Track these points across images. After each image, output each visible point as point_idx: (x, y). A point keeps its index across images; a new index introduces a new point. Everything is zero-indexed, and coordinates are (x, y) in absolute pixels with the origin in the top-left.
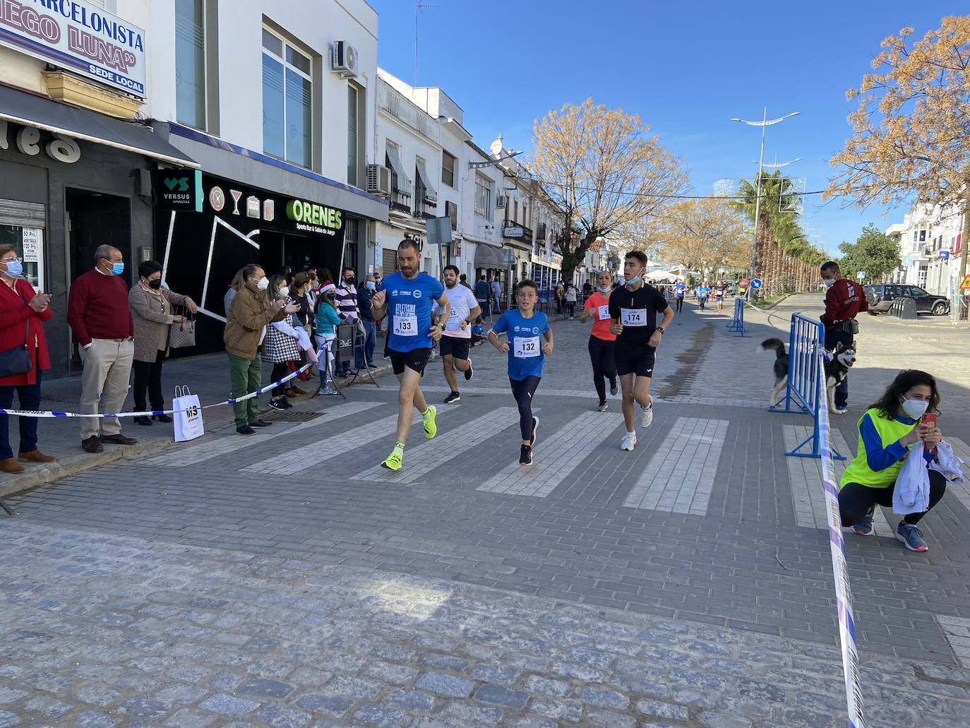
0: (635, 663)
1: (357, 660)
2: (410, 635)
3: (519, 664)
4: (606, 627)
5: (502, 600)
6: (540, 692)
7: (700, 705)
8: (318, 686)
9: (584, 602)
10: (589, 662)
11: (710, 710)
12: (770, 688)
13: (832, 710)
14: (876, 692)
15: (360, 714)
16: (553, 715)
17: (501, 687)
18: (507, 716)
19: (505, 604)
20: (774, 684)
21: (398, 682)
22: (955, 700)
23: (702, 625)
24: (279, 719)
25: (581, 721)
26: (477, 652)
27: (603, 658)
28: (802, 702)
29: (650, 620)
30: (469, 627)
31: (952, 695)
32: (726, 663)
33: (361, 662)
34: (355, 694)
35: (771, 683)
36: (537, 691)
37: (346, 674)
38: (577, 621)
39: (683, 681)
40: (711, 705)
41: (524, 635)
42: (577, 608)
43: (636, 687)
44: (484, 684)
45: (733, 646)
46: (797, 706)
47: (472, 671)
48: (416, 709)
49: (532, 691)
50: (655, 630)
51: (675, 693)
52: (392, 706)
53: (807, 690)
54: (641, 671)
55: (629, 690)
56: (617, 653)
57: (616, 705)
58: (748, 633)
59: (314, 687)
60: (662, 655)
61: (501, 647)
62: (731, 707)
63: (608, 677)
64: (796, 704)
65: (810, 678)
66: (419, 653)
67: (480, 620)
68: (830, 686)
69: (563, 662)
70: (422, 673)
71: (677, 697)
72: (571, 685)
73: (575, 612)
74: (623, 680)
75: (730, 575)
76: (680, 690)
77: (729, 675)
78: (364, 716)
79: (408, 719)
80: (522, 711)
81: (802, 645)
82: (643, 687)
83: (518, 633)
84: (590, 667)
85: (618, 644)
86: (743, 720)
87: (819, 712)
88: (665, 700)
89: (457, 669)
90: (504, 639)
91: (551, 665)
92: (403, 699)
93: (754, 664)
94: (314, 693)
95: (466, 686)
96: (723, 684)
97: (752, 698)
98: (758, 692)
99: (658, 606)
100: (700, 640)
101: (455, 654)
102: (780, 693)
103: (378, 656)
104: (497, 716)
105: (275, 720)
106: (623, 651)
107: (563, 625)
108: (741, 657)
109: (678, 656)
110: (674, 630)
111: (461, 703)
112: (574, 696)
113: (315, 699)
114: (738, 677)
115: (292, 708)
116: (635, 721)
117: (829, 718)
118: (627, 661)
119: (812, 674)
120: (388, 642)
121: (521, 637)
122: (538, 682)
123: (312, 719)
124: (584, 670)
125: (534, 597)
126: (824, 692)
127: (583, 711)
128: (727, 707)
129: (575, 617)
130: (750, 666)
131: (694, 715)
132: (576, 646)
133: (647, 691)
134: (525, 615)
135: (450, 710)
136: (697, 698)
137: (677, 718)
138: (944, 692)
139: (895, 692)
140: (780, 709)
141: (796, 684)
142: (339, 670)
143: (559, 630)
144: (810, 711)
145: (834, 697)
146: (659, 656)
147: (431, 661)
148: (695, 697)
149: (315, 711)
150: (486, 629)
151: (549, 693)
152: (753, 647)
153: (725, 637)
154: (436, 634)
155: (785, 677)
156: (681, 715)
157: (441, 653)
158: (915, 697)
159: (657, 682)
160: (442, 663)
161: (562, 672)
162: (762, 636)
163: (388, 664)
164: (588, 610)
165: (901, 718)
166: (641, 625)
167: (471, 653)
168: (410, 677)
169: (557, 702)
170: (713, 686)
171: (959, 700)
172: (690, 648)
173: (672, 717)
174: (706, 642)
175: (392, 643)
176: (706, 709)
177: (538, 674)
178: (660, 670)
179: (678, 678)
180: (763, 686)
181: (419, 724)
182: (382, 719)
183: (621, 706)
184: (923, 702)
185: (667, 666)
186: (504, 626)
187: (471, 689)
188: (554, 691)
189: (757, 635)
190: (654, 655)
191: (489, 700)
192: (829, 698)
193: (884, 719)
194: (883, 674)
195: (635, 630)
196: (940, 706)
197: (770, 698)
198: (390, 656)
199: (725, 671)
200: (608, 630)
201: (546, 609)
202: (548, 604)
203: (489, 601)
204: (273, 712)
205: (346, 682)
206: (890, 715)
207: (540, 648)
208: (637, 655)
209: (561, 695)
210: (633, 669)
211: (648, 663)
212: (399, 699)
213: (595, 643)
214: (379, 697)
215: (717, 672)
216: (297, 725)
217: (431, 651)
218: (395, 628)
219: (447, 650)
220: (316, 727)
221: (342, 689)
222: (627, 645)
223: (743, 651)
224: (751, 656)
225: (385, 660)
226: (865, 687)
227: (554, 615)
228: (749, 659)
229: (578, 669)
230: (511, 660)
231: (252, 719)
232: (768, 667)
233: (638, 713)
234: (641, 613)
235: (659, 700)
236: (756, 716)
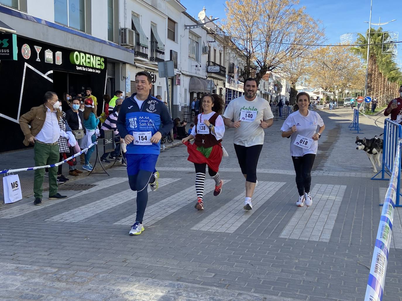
5: (206, 292)
9: (254, 292)
19: (208, 294)
42: (251, 296)
99: (298, 293)
125: (225, 290)
134: (220, 300)
164: (257, 297)
201: (232, 296)
202: (233, 294)
203: (198, 293)
227: (236, 300)
234: (288, 298)
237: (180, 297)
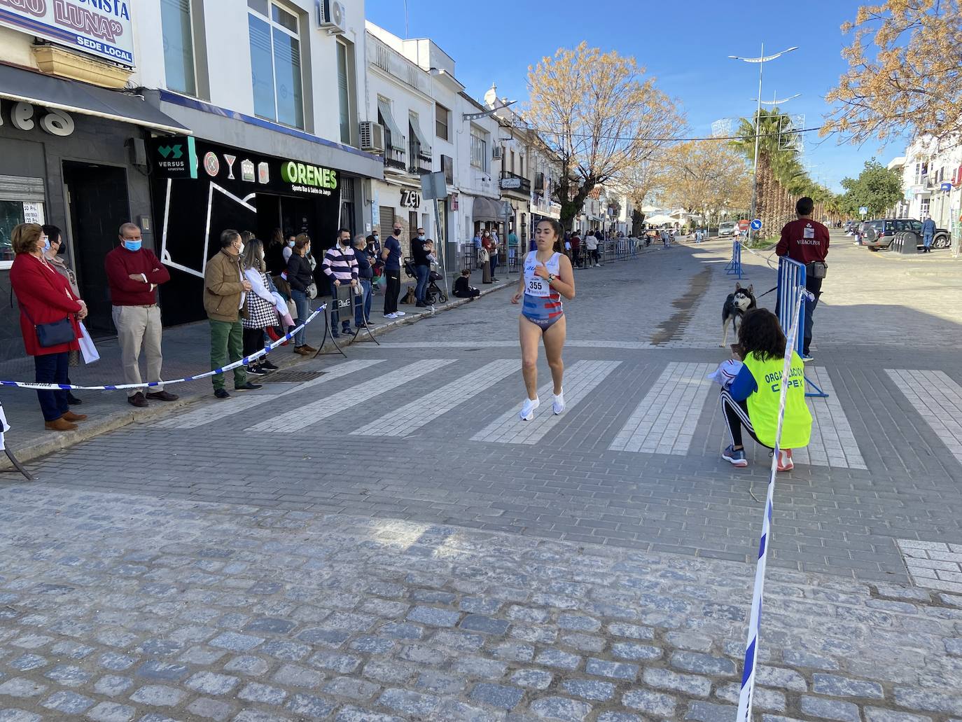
0: (608, 591)
2: (403, 574)
3: (502, 596)
4: (584, 561)
5: (489, 539)
6: (520, 620)
7: (666, 626)
8: (318, 622)
9: (565, 539)
10: (567, 592)
11: (675, 630)
12: (732, 609)
13: (788, 627)
14: (831, 610)
15: (355, 645)
16: (530, 639)
17: (485, 617)
18: (489, 641)
19: (491, 544)
20: (737, 605)
21: (391, 615)
22: (904, 615)
23: (673, 555)
24: (282, 651)
25: (556, 643)
26: (463, 587)
27: (579, 588)
29: (626, 553)
30: (457, 565)
31: (902, 610)
32: (692, 588)
33: (357, 599)
34: (351, 627)
35: (733, 605)
36: (517, 618)
37: (343, 610)
38: (557, 557)
39: (652, 606)
40: (676, 626)
41: (508, 570)
42: (559, 545)
43: (608, 612)
44: (469, 615)
45: (700, 573)
47: (458, 603)
48: (407, 638)
49: (513, 619)
50: (630, 562)
51: (644, 616)
52: (385, 636)
53: (766, 610)
54: (614, 598)
55: (601, 615)
56: (593, 583)
57: (588, 629)
58: (715, 561)
59: (314, 623)
60: (634, 583)
61: (486, 581)
62: (694, 627)
63: (583, 604)
65: (770, 599)
66: (411, 589)
67: (468, 558)
68: (788, 606)
69: (543, 592)
70: (413, 607)
71: (645, 619)
72: (548, 612)
73: (556, 549)
74: (596, 607)
75: (705, 509)
76: (648, 613)
77: (695, 599)
78: (359, 646)
79: (399, 647)
80: (503, 637)
82: (615, 612)
83: (502, 568)
84: (567, 596)
85: (595, 575)
86: (705, 638)
87: (777, 629)
88: (635, 624)
89: (444, 603)
90: (489, 575)
91: (531, 596)
92: (395, 630)
93: (719, 589)
94: (314, 628)
95: (452, 617)
96: (689, 607)
97: (714, 619)
98: (721, 613)
99: (634, 540)
100: (670, 569)
101: (444, 589)
102: (740, 613)
103: (373, 594)
104: (479, 642)
105: (278, 653)
107: (545, 560)
108: (708, 583)
109: (649, 584)
110: (647, 561)
111: (447, 632)
112: (551, 622)
113: (315, 633)
114: (703, 601)
115: (293, 642)
116: (605, 641)
117: (785, 634)
118: (601, 590)
119: (772, 596)
120: (382, 581)
121: (505, 573)
122: (519, 611)
123: (312, 650)
124: (561, 600)
125: (519, 537)
126: (782, 612)
127: (558, 634)
128: (690, 627)
129: (556, 553)
130: (715, 590)
131: (659, 635)
132: (555, 579)
133: (618, 615)
134: (509, 553)
135: (437, 638)
136: (663, 620)
137: (644, 637)
138: (895, 608)
139: (849, 610)
140: (740, 628)
142: (337, 607)
143: (540, 565)
144: (767, 629)
145: (791, 616)
146: (631, 584)
147: (421, 597)
148: (662, 619)
149: (314, 643)
150: (474, 566)
151: (528, 620)
152: (719, 574)
153: (694, 565)
154: (426, 572)
155: (746, 599)
156: (648, 635)
157: (430, 588)
158: (867, 614)
159: (628, 607)
160: (431, 597)
161: (541, 602)
162: (730, 563)
163: (382, 600)
164: (568, 546)
165: (852, 633)
167: (458, 588)
168: (401, 611)
169: (535, 628)
170: (679, 609)
171: (908, 615)
172: (660, 576)
173: (638, 637)
174: (676, 570)
175: (386, 581)
176: (671, 630)
177: (518, 604)
178: (631, 596)
179: (647, 603)
180: (725, 608)
181: (409, 651)
182: (375, 648)
183: (593, 629)
184: (874, 618)
185: (638, 593)
186: (490, 563)
187: (457, 618)
188: (532, 618)
189: (724, 563)
190: (627, 584)
191: (473, 628)
192: (786, 617)
193: (836, 634)
194: (840, 595)
195: (611, 563)
196: (889, 621)
197: (731, 618)
198: (383, 593)
199: (691, 596)
200: (585, 563)
201: (529, 546)
202: (532, 542)
204: (278, 646)
205: (343, 617)
206: (841, 631)
207: (522, 580)
208: (611, 584)
209: (539, 622)
210: (606, 597)
211: (621, 591)
212: (391, 630)
213: (573, 575)
214: (373, 629)
215: (684, 597)
216: (299, 656)
217: (421, 587)
218: (389, 568)
219: (436, 586)
220: (316, 657)
221: (340, 624)
222: (603, 576)
223: (710, 577)
224: (717, 582)
225: (380, 597)
226: (821, 607)
227: (536, 552)
228: (716, 584)
229: (556, 599)
230: (494, 593)
231: (258, 652)
232: (731, 590)
233: (608, 635)
234: (618, 547)
235: (629, 622)
236: (717, 634)
237: (447, 549)
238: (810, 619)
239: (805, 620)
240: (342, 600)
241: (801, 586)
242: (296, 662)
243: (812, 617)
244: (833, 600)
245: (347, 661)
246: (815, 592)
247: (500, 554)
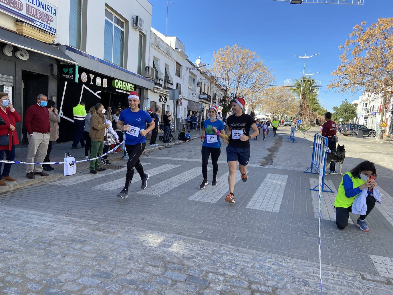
0: (251, 270)
1: (139, 265)
2: (161, 256)
3: (205, 268)
4: (239, 255)
5: (198, 243)
7: (276, 287)
8: (124, 275)
9: (230, 245)
10: (233, 268)
11: (280, 289)
12: (304, 281)
13: (328, 290)
14: (345, 284)
15: (141, 286)
16: (218, 289)
17: (198, 278)
18: (200, 288)
19: (199, 245)
20: (306, 279)
21: (156, 274)
22: (376, 288)
23: (277, 255)
24: (108, 287)
25: (229, 292)
26: (188, 263)
27: (238, 267)
28: (317, 287)
29: (257, 253)
30: (185, 253)
31: (375, 286)
32: (287, 270)
33: (141, 266)
34: (139, 278)
35: (304, 279)
36: (212, 279)
37: (135, 270)
38: (227, 253)
39: (270, 277)
40: (281, 287)
41: (206, 257)
42: (228, 248)
43: (251, 279)
44: (191, 276)
45: (289, 264)
46: (315, 288)
47: (186, 271)
48: (164, 285)
49: (210, 279)
50: (259, 257)
51: (267, 282)
52: (154, 283)
54: (253, 273)
55: (248, 280)
56: (244, 265)
57: (243, 286)
58: (295, 259)
59: (123, 275)
60: (262, 267)
61: (197, 262)
62: (289, 288)
63: (240, 275)
64: (314, 287)
66: (165, 263)
67: (189, 251)
68: (328, 281)
69: (222, 268)
70: (166, 271)
71: (267, 283)
72: (225, 277)
73: (227, 249)
74: (246, 276)
75: (288, 236)
76: (269, 281)
77: (288, 275)
78: (143, 287)
79: (161, 289)
80: (206, 287)
81: (316, 265)
82: (254, 279)
83: (204, 256)
84: (233, 271)
85: (244, 262)
86: (294, 293)
87: (324, 291)
88: (263, 285)
89: (180, 270)
90: (199, 259)
91: (217, 269)
92: (158, 281)
93: (299, 272)
94: (123, 278)
95: (183, 277)
96: (285, 279)
97: (297, 285)
98: (299, 282)
99: (260, 247)
100: (276, 261)
101: (179, 264)
102: (308, 283)
103: (148, 264)
104: (196, 288)
105: (107, 288)
106: (246, 264)
107: (222, 254)
108: (293, 269)
109: (268, 267)
110: (266, 257)
111: (181, 283)
112: (227, 282)
113: (123, 280)
114: (291, 276)
115: (114, 283)
116: (251, 292)
117: (327, 293)
118: (248, 269)
120: (152, 258)
121: (205, 258)
122: (212, 276)
123: (122, 288)
124: (231, 272)
125: (211, 243)
126: (326, 283)
127: (230, 287)
128: (287, 288)
129: (227, 251)
130: (296, 272)
131: (274, 290)
132: (228, 262)
133: (256, 280)
134: (207, 250)
135: (177, 286)
136: (275, 284)
137: (267, 291)
138: (372, 284)
139: (353, 284)
140: (308, 289)
141: (314, 280)
142: (133, 269)
143: (221, 256)
145: (329, 285)
146: (260, 267)
147: (169, 266)
148: (274, 283)
149: (123, 285)
150: (192, 254)
151: (217, 280)
152: (297, 265)
153: (286, 260)
154: (171, 256)
155: (310, 277)
156: (269, 290)
157: (174, 263)
158: (361, 286)
159: (259, 277)
160: (174, 267)
161: (222, 272)
162: (301, 261)
163: (152, 267)
164: (232, 248)
165: (356, 294)
166: (253, 255)
167: (186, 264)
168: (161, 273)
169: (220, 284)
170: (282, 280)
171: (378, 288)
172: (272, 264)
173: (265, 291)
174: (279, 262)
175: (154, 259)
176: (279, 288)
177: (212, 272)
178: (261, 272)
179: (268, 276)
180: (301, 280)
181: (165, 291)
182: (150, 288)
183: (245, 286)
184: (364, 288)
185: (264, 271)
186: (199, 253)
187: (185, 277)
188: (218, 280)
189: (299, 260)
190: (258, 267)
191: (193, 282)
192: (327, 285)
193: (349, 294)
194: (349, 277)
195: (251, 257)
196: (370, 290)
197: (304, 285)
198: (153, 264)
199: (286, 274)
201: (215, 247)
202: (216, 246)
203: (193, 243)
204: (106, 284)
205: (135, 273)
206: (351, 293)
207: (213, 262)
208: (252, 266)
209: (221, 281)
210: (250, 272)
211: (256, 270)
212: (157, 281)
213: (235, 261)
214: (149, 280)
215: (283, 274)
216: (116, 290)
217: (169, 262)
218: (155, 253)
219: (176, 262)
220: (123, 291)
221: (134, 276)
222: (248, 262)
223: (294, 266)
224: (297, 268)
225: (151, 265)
226: (341, 282)
227: (218, 250)
228: (296, 269)
229: (228, 271)
230: (201, 267)
231: (97, 287)
232: (303, 273)
233: (252, 289)
234: (253, 250)
235: (260, 284)
236: (299, 292)
237: (180, 246)
238: (337, 287)
239: (335, 287)
240: (134, 265)
241: (332, 272)
242: (115, 293)
243: (338, 286)
244: (346, 279)
245: (137, 294)
246: (338, 275)
247: (203, 250)
